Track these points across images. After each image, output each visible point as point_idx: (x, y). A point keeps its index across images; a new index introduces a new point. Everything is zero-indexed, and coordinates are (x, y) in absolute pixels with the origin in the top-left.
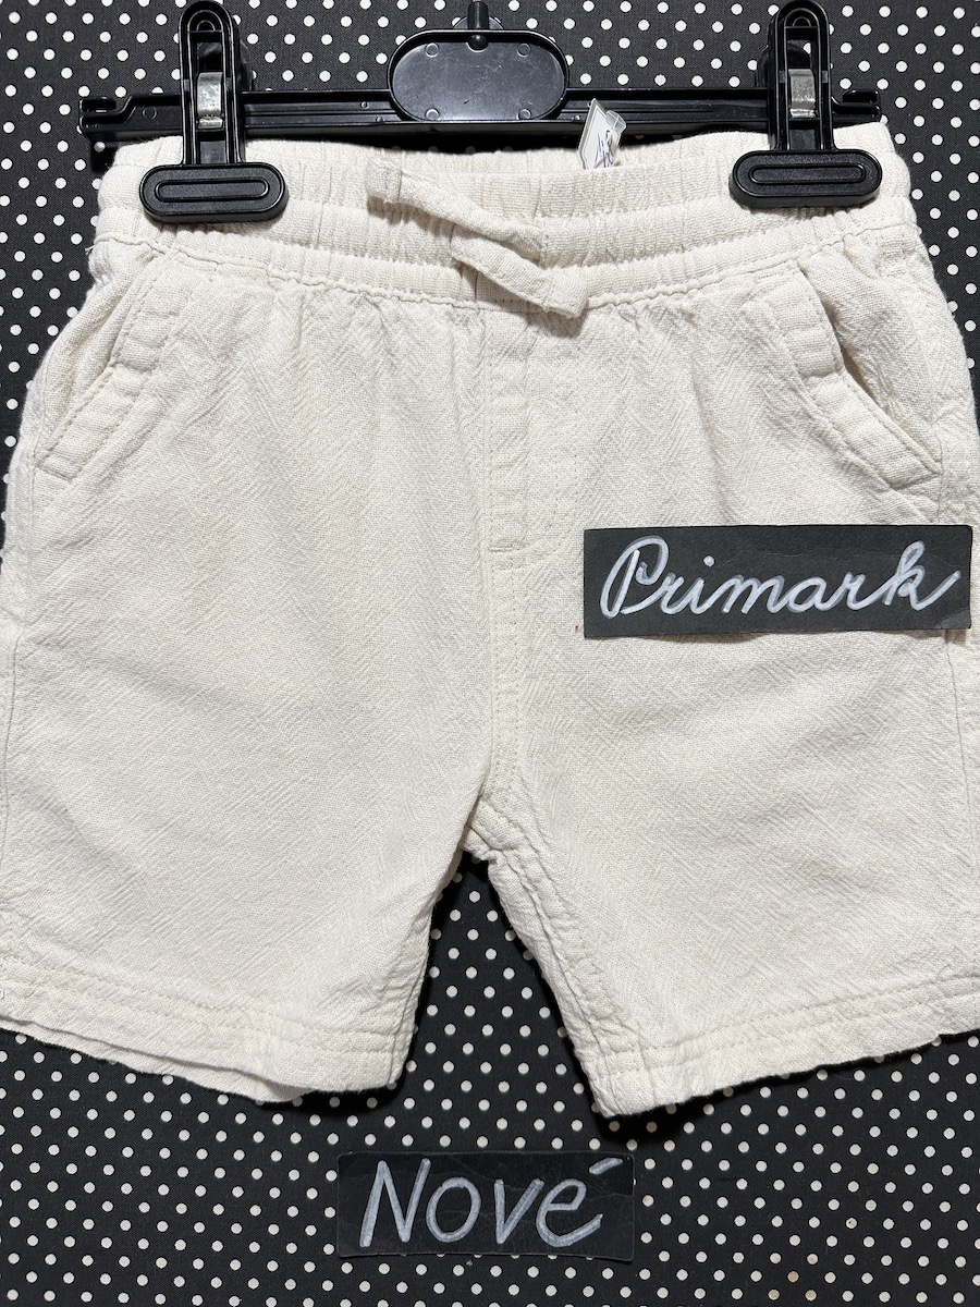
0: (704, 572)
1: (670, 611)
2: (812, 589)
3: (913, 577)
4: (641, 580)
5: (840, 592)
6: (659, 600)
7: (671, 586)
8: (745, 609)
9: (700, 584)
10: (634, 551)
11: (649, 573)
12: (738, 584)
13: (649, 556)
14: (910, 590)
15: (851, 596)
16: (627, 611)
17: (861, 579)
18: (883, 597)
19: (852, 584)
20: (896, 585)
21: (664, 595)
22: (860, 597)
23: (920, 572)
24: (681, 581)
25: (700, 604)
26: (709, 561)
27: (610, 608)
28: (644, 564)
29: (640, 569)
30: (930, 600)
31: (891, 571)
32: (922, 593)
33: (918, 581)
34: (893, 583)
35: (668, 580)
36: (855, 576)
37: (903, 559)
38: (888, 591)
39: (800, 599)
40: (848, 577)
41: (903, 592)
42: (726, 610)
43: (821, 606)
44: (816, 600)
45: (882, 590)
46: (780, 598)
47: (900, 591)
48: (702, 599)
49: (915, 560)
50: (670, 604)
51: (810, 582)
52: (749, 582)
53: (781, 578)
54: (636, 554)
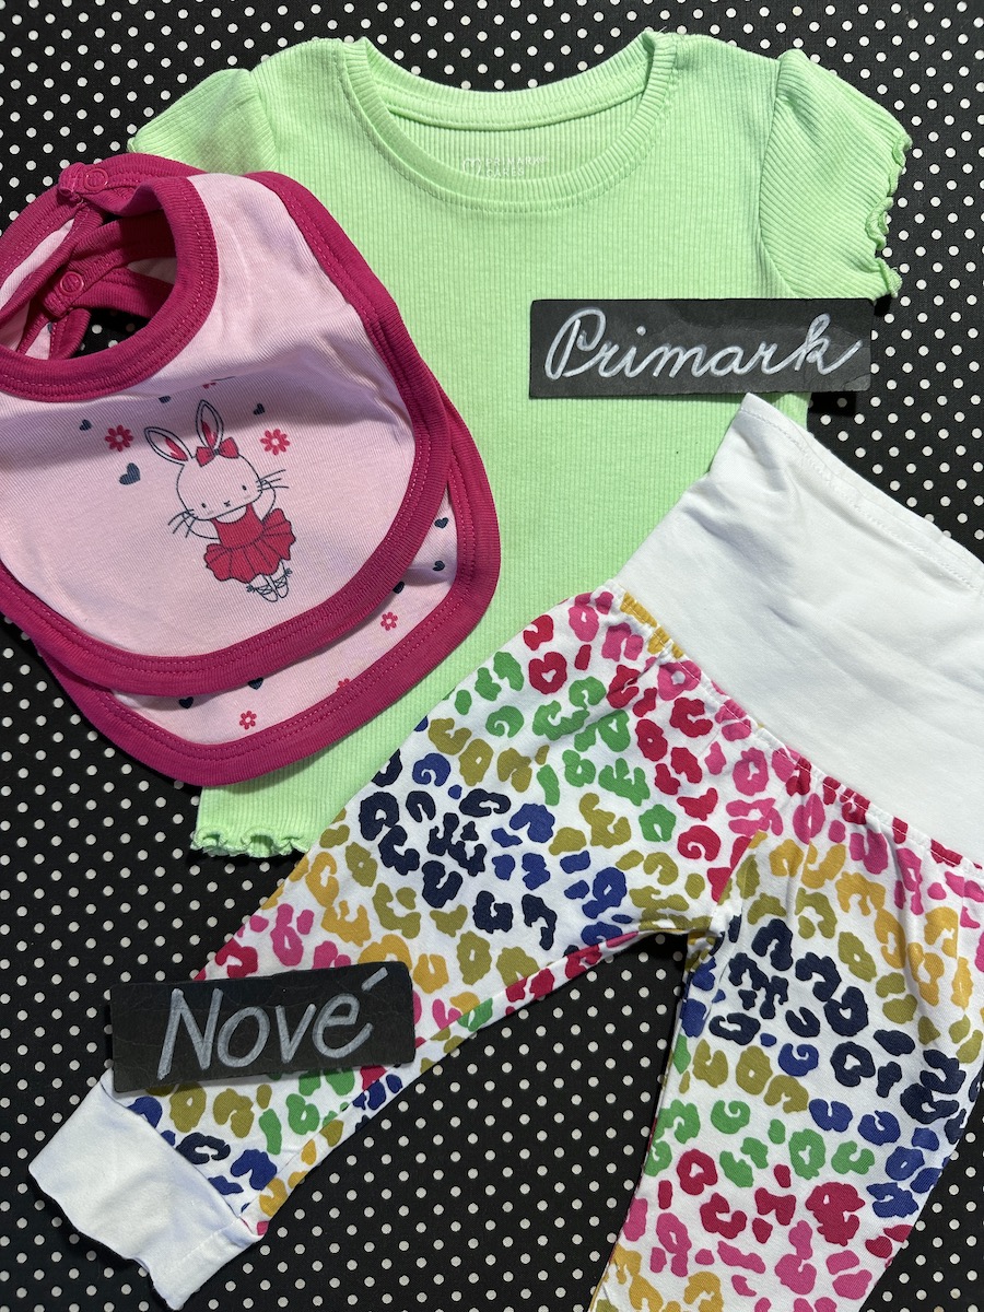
0: (637, 341)
1: (606, 375)
2: (731, 356)
3: (820, 346)
4: (581, 347)
5: (756, 357)
6: (597, 365)
8: (673, 373)
9: (633, 351)
10: (575, 320)
11: (589, 340)
12: (667, 352)
13: (589, 325)
14: (817, 357)
15: (765, 363)
16: (569, 374)
17: (774, 347)
18: (794, 362)
19: (766, 353)
20: (804, 353)
21: (601, 360)
22: (773, 363)
23: (826, 342)
24: (616, 348)
25: (633, 368)
26: (641, 330)
27: (554, 370)
28: (583, 332)
29: (581, 337)
30: (835, 366)
31: (801, 341)
32: (827, 361)
33: (824, 349)
34: (802, 351)
35: (605, 347)
36: (769, 345)
37: (811, 330)
38: (797, 358)
39: (721, 364)
40: (763, 346)
41: (810, 359)
42: (655, 374)
43: (738, 371)
44: (735, 366)
45: (793, 356)
46: (703, 363)
47: (808, 358)
48: (636, 363)
49: (821, 330)
50: (606, 369)
51: (730, 350)
52: (676, 350)
53: (704, 346)
54: (578, 323)
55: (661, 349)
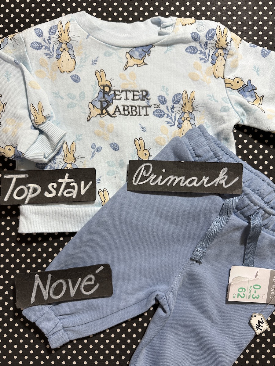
0: (162, 174)
1: (152, 184)
2: (194, 180)
3: (224, 178)
4: (144, 175)
5: (202, 181)
6: (149, 181)
7: (153, 177)
8: (174, 185)
9: (161, 177)
10: (143, 167)
11: (147, 173)
12: (172, 178)
13: (147, 168)
14: (223, 182)
15: (205, 183)
16: (140, 183)
17: (208, 178)
18: (215, 183)
19: (205, 179)
21: (151, 179)
22: (207, 183)
23: (226, 177)
24: (156, 176)
25: (161, 183)
26: (164, 171)
27: (135, 182)
28: (145, 170)
29: (144, 172)
30: (229, 185)
31: (217, 176)
32: (226, 184)
33: (225, 179)
34: (218, 180)
35: (152, 175)
36: (206, 177)
37: (221, 173)
38: (216, 182)
39: (190, 183)
40: (204, 177)
41: (221, 182)
42: (168, 185)
43: (196, 185)
44: (194, 183)
45: (215, 181)
46: (184, 182)
47: (220, 182)
48: (162, 181)
49: (224, 173)
50: (152, 182)
51: (193, 178)
52: (175, 177)
53: (184, 177)
54: (144, 167)
55: (170, 177)
